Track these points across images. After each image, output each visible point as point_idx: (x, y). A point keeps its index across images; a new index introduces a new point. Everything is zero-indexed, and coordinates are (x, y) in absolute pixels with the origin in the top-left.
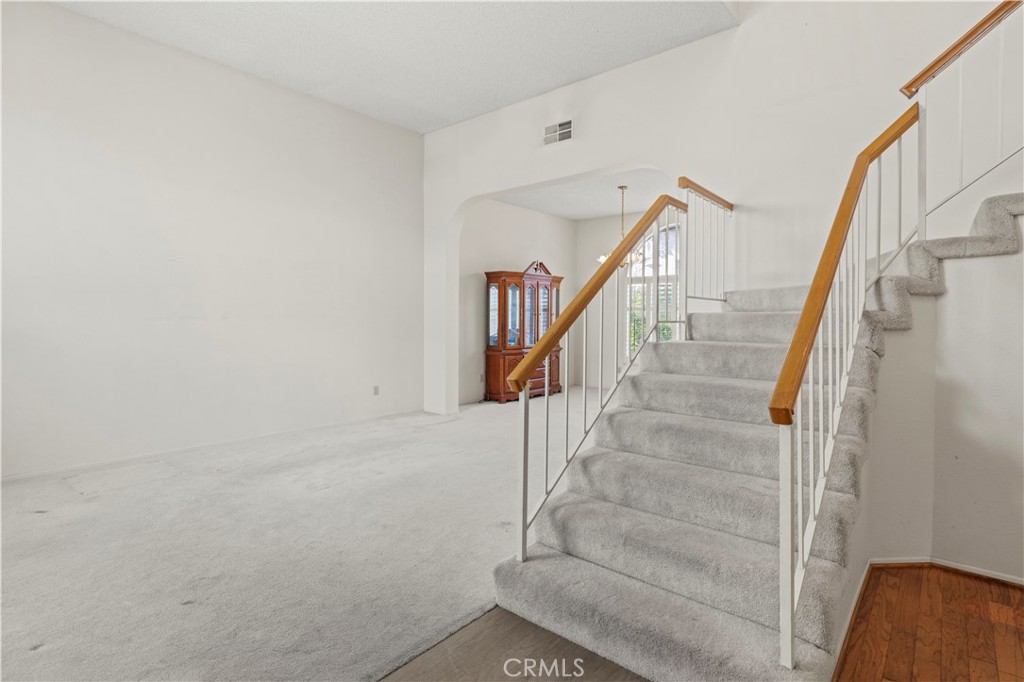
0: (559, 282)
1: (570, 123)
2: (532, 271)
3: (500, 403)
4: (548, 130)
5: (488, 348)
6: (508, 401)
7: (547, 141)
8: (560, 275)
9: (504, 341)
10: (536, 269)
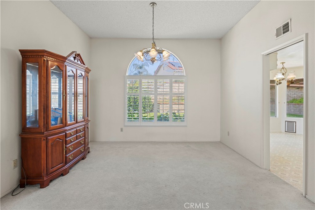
0: (89, 73)
2: (72, 58)
3: (42, 186)
5: (24, 130)
9: (47, 123)
10: (75, 58)
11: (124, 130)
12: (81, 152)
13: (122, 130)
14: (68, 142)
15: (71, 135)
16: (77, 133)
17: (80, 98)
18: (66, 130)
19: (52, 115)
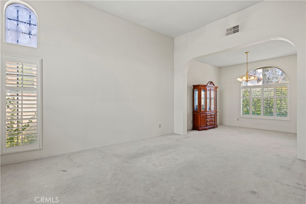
0: (217, 88)
1: (238, 26)
2: (209, 85)
3: (199, 131)
4: (227, 30)
5: (194, 111)
6: (202, 130)
7: (227, 34)
8: (217, 86)
9: (200, 109)
10: (210, 84)
11: (239, 120)
12: (213, 125)
13: (238, 120)
14: (207, 118)
15: (209, 116)
16: (211, 116)
17: (213, 101)
18: (206, 113)
19: (202, 107)
